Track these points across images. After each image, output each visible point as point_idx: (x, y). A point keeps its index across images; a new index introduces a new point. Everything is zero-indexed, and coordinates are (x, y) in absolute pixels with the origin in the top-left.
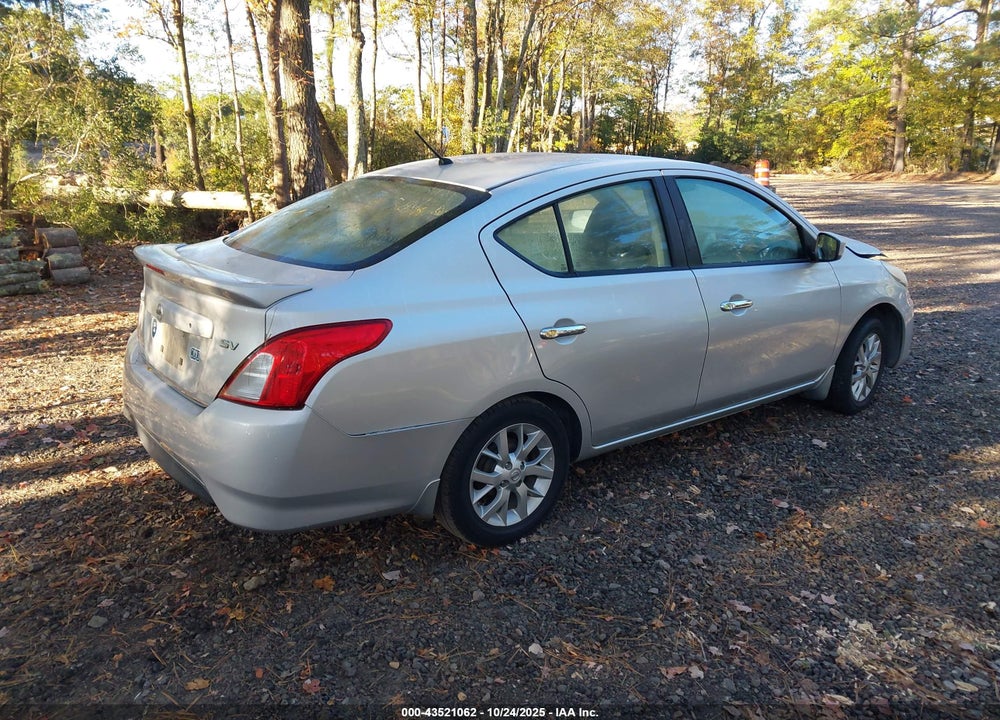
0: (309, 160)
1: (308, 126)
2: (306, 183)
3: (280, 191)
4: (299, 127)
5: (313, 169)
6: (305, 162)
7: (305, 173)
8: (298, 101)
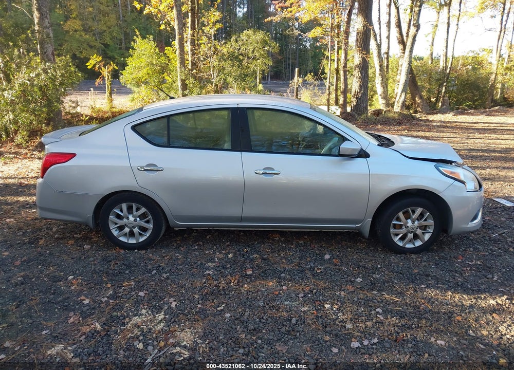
0: (360, 92)
1: (361, 75)
2: (357, 103)
3: (342, 106)
4: (357, 75)
5: (361, 96)
6: (358, 93)
7: (357, 98)
8: (358, 63)
